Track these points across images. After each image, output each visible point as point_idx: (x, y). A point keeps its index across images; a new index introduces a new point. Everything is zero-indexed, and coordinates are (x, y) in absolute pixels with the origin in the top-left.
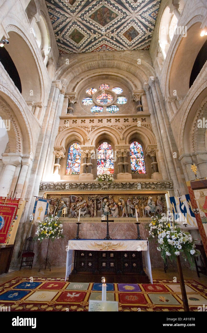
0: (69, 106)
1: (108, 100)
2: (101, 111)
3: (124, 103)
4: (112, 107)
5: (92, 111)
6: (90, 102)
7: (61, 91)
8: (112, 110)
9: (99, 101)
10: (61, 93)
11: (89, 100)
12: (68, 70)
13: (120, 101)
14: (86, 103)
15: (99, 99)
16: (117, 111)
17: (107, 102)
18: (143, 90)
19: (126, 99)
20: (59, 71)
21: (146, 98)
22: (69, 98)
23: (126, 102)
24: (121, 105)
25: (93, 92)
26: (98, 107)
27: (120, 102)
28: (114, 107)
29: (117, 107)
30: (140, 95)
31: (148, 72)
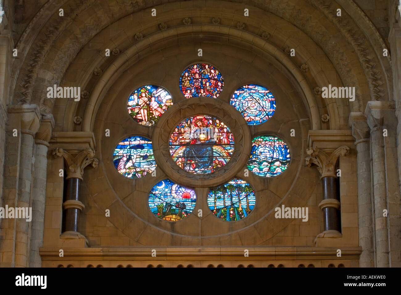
0: (65, 199)
1: (215, 148)
2: (190, 206)
3: (279, 169)
4: (232, 187)
5: (153, 204)
6: (145, 157)
7: (37, 136)
8: (228, 203)
9: (181, 151)
10: (37, 144)
11: (141, 147)
12: (56, 29)
13: (262, 157)
14: (130, 164)
15: (181, 145)
16: (249, 210)
17: (211, 158)
18: (347, 132)
19: (286, 149)
20: (26, 42)
21: (354, 171)
22: (66, 157)
23: (285, 168)
24: (264, 179)
25: (154, 104)
26: (175, 187)
27: (260, 163)
28: (239, 187)
29: (250, 188)
30: (337, 153)
31: (369, 57)
